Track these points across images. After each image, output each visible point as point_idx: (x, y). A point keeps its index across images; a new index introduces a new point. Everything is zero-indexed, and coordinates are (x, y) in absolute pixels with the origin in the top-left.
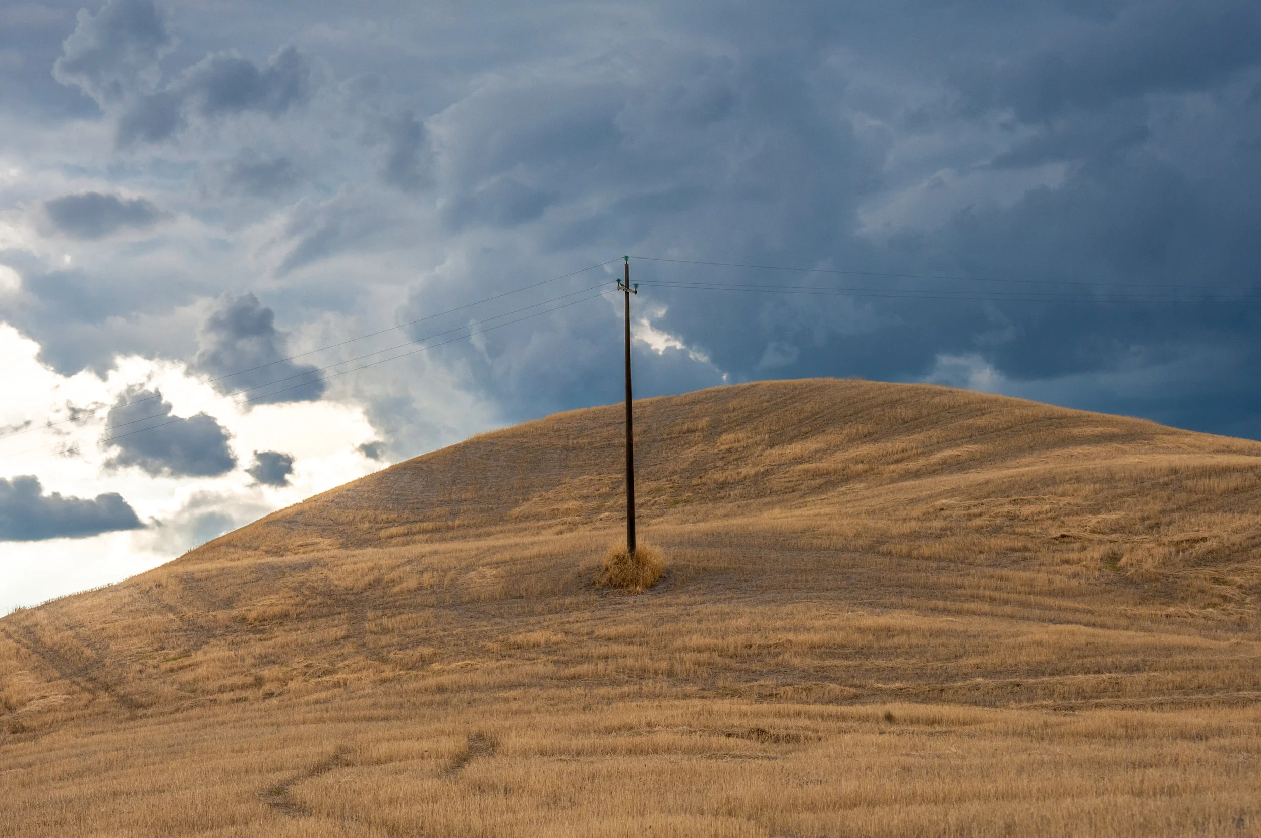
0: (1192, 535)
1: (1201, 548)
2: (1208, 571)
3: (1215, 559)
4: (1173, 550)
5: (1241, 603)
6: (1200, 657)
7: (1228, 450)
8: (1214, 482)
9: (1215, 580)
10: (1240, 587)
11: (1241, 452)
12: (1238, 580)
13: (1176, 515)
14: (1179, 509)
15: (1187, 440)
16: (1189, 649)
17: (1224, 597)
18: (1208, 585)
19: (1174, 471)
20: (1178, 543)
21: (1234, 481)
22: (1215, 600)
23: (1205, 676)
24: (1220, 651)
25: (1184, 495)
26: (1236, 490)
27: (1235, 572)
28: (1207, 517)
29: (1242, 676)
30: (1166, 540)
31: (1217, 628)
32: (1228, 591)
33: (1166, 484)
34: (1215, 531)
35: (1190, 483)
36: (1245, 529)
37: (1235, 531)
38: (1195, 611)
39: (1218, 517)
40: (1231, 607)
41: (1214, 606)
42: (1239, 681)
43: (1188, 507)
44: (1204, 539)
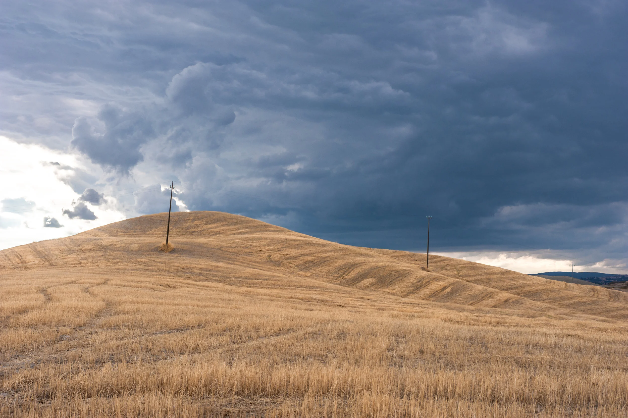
0: (287, 253)
1: (288, 256)
2: (288, 261)
3: (290, 259)
4: (282, 256)
5: (294, 268)
6: (280, 279)
7: (300, 236)
8: (293, 242)
9: (290, 263)
10: (294, 265)
11: (303, 237)
12: (294, 263)
13: (285, 248)
14: (285, 247)
15: (292, 233)
16: (278, 277)
17: (291, 267)
18: (288, 264)
19: (286, 239)
20: (284, 254)
21: (298, 243)
22: (289, 267)
23: (279, 283)
24: (284, 278)
25: (287, 244)
26: (298, 245)
27: (294, 262)
28: (291, 250)
29: (287, 283)
30: (281, 253)
31: (287, 273)
32: (291, 265)
33: (284, 242)
34: (292, 253)
35: (289, 242)
36: (298, 253)
37: (296, 253)
38: (284, 269)
39: (293, 250)
40: (291, 269)
41: (288, 268)
42: (286, 284)
43: (288, 247)
44: (289, 254)
